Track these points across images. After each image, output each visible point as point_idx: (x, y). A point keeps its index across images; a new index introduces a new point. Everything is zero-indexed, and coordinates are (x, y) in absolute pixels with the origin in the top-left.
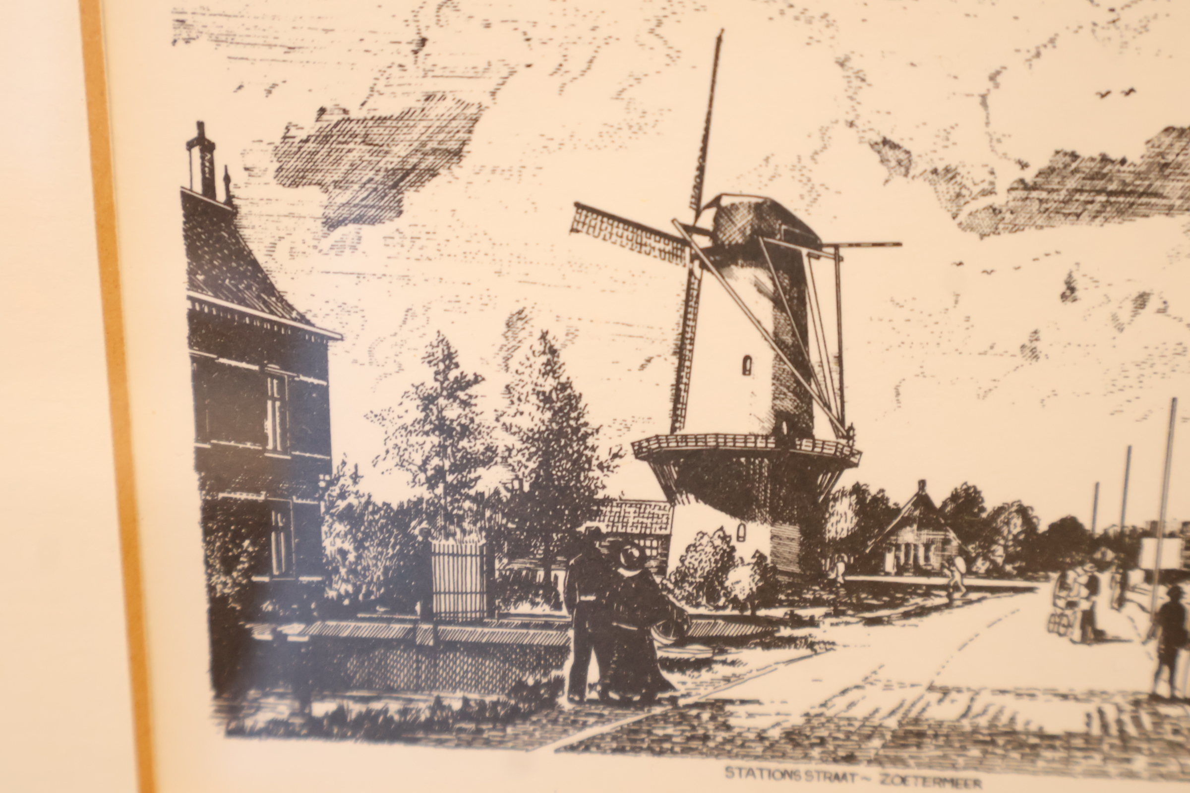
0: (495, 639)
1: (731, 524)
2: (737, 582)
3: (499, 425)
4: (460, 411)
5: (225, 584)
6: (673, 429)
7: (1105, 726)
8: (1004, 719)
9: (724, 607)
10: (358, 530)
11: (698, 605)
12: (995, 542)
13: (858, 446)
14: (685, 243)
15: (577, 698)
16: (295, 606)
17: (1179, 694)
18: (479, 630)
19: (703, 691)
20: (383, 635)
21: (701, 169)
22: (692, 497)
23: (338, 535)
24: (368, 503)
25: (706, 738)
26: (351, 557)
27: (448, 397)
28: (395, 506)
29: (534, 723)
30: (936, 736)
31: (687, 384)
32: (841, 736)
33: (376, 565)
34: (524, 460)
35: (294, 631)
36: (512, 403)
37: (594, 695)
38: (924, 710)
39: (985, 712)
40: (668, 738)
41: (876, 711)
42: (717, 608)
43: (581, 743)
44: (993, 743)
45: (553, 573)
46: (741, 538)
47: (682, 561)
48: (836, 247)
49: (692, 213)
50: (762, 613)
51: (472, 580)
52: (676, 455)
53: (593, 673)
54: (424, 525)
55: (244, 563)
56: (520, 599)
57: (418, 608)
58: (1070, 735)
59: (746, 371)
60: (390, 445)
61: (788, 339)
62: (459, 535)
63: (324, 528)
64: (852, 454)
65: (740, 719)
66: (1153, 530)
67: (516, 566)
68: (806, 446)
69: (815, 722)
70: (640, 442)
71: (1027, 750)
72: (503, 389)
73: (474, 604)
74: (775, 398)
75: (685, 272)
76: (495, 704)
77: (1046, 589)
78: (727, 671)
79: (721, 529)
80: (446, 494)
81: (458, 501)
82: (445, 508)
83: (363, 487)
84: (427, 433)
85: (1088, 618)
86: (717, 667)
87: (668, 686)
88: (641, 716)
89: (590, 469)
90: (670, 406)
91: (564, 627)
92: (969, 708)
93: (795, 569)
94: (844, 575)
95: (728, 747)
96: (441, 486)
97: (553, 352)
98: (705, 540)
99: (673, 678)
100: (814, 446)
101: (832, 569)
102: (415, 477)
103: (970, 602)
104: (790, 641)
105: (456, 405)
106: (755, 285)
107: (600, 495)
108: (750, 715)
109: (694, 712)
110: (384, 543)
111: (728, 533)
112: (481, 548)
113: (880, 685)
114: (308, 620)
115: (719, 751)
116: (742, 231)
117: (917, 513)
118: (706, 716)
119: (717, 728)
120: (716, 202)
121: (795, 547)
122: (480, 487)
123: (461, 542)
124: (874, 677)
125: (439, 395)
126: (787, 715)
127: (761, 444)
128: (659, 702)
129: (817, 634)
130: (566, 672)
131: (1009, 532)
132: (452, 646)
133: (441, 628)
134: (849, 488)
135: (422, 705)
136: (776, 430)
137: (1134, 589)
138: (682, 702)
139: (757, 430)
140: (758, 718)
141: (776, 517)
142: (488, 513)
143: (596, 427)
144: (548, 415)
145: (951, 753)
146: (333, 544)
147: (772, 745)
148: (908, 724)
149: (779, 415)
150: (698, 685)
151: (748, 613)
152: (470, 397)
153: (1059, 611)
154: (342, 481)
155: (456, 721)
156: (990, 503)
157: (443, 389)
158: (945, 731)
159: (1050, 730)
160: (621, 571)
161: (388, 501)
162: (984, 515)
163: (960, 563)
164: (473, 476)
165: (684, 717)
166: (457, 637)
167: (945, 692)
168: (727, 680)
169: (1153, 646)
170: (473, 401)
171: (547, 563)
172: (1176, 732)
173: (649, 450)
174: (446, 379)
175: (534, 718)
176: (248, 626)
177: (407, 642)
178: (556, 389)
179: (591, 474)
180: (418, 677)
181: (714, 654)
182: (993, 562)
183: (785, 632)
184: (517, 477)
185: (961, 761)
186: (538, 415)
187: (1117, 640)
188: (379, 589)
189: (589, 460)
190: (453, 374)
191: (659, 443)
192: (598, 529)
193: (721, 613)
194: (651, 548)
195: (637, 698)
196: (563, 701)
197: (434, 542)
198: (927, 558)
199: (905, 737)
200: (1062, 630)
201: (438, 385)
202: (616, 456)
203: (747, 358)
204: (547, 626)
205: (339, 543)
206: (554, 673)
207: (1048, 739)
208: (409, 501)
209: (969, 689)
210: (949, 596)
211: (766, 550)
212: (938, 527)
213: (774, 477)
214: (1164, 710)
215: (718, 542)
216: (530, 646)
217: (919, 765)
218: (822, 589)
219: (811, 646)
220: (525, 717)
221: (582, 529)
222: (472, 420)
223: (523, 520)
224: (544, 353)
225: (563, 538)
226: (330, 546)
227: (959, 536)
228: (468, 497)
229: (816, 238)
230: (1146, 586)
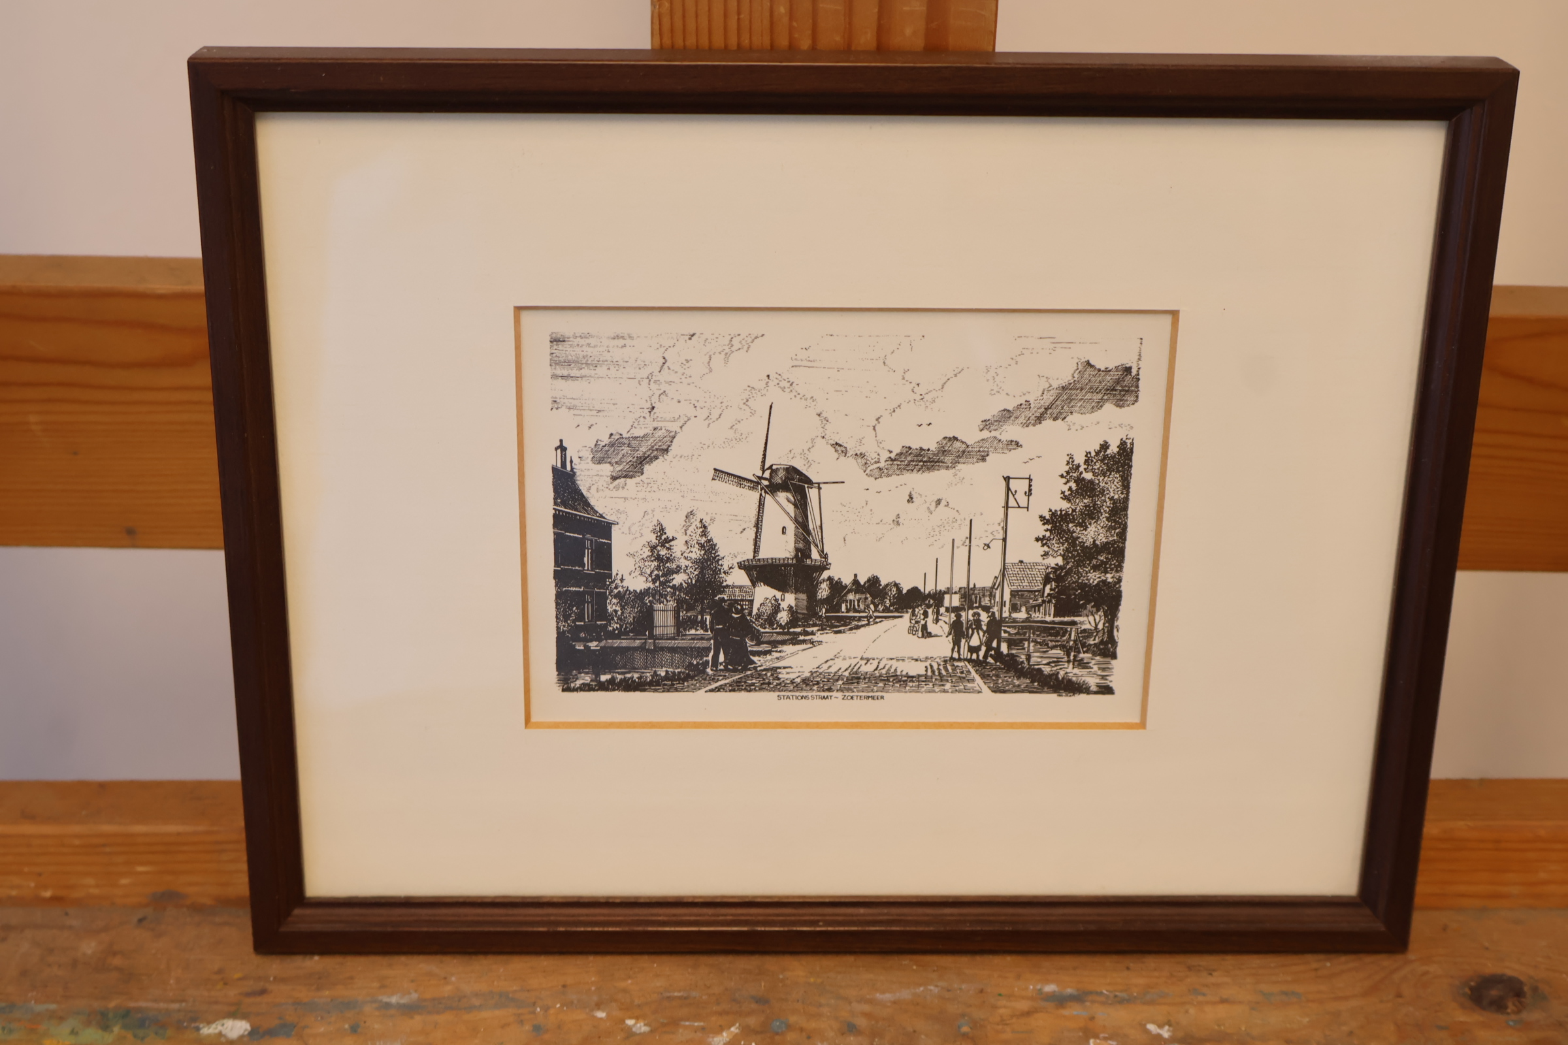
0: (680, 645)
1: (778, 594)
2: (781, 618)
3: (683, 557)
4: (666, 552)
5: (564, 626)
6: (754, 557)
7: (933, 672)
8: (892, 670)
9: (776, 629)
10: (623, 602)
11: (765, 628)
12: (887, 598)
13: (829, 561)
14: (758, 483)
15: (714, 669)
16: (594, 634)
17: (962, 657)
18: (673, 641)
19: (768, 664)
20: (632, 645)
21: (764, 455)
22: (762, 584)
23: (614, 604)
24: (627, 590)
25: (769, 684)
26: (619, 613)
27: (661, 546)
28: (638, 591)
29: (696, 680)
30: (865, 679)
31: (760, 539)
32: (826, 680)
33: (630, 616)
34: (693, 571)
35: (593, 645)
36: (688, 548)
37: (722, 667)
38: (859, 668)
39: (884, 667)
40: (753, 684)
41: (840, 669)
42: (773, 629)
43: (716, 688)
44: (888, 680)
45: (705, 617)
46: (783, 600)
47: (758, 609)
48: (819, 484)
49: (761, 472)
50: (792, 630)
51: (670, 621)
52: (755, 567)
53: (722, 658)
54: (651, 598)
55: (573, 617)
56: (691, 628)
57: (647, 633)
58: (919, 676)
59: (784, 533)
60: (637, 566)
61: (800, 520)
62: (665, 603)
63: (608, 601)
64: (827, 565)
65: (783, 675)
66: (948, 591)
67: (689, 615)
68: (808, 562)
69: (815, 675)
70: (741, 562)
71: (902, 683)
72: (684, 542)
73: (671, 631)
74: (795, 543)
75: (759, 494)
76: (679, 673)
77: (907, 616)
78: (778, 655)
79: (775, 596)
80: (660, 586)
81: (665, 588)
82: (660, 591)
83: (625, 584)
84: (652, 561)
85: (925, 627)
86: (773, 653)
87: (753, 662)
88: (742, 675)
89: (720, 574)
90: (753, 547)
91: (709, 639)
92: (878, 666)
93: (805, 612)
94: (825, 613)
95: (779, 687)
96: (658, 582)
97: (705, 527)
98: (768, 600)
99: (755, 659)
100: (812, 562)
101: (820, 611)
102: (647, 579)
103: (877, 623)
104: (804, 642)
105: (664, 549)
106: (787, 499)
107: (724, 584)
108: (788, 673)
109: (764, 673)
110: (633, 607)
111: (777, 598)
112: (675, 607)
113: (841, 658)
114: (600, 640)
115: (774, 689)
116: (781, 478)
117: (854, 587)
118: (769, 674)
119: (774, 679)
120: (771, 467)
121: (805, 603)
122: (674, 582)
123: (666, 605)
124: (839, 655)
125: (657, 546)
126: (803, 672)
127: (790, 562)
128: (749, 670)
129: (815, 638)
130: (710, 658)
131: (891, 594)
132: (662, 649)
133: (657, 641)
134: (826, 578)
135: (648, 675)
136: (796, 556)
137: (941, 615)
138: (759, 669)
139: (788, 555)
140: (791, 674)
141: (797, 591)
142: (677, 593)
143: (723, 556)
144: (703, 552)
145: (870, 684)
146: (611, 608)
147: (797, 685)
148: (853, 674)
149: (797, 550)
150: (765, 662)
151: (786, 630)
152: (671, 546)
153: (912, 625)
154: (616, 582)
155: (663, 681)
156: (883, 583)
157: (659, 543)
158: (868, 676)
159: (911, 674)
160: (733, 615)
161: (635, 589)
162: (881, 587)
163: (872, 607)
164: (671, 578)
165: (759, 675)
166: (663, 645)
167: (868, 660)
168: (778, 658)
169: (951, 637)
170: (672, 548)
171: (702, 613)
172: (962, 673)
173: (745, 565)
174: (661, 539)
175: (696, 678)
176: (574, 643)
177: (642, 648)
178: (706, 542)
179: (720, 576)
180: (647, 662)
181: (772, 648)
182: (885, 606)
183: (801, 638)
184: (690, 578)
185: (875, 688)
186: (698, 552)
187: (936, 636)
188: (630, 626)
189: (720, 570)
190: (664, 537)
191: (748, 562)
192: (723, 598)
193: (775, 631)
194: (746, 605)
195: (740, 668)
196: (709, 670)
197: (655, 605)
198: (859, 606)
199: (852, 680)
200: (914, 633)
201: (657, 541)
202: (731, 568)
203: (784, 528)
204: (702, 639)
205: (614, 607)
206: (705, 659)
207: (911, 678)
208: (644, 589)
209: (877, 658)
210: (868, 620)
211: (793, 605)
212: (863, 593)
213: (795, 575)
214: (956, 664)
215: (773, 602)
216: (695, 647)
217: (858, 691)
218: (816, 619)
219: (812, 643)
220: (692, 678)
221: (717, 598)
222: (671, 555)
223: (692, 596)
224: (701, 527)
225: (709, 602)
226: (610, 609)
227: (871, 596)
228: (669, 586)
229: (811, 481)
230: (946, 613)
